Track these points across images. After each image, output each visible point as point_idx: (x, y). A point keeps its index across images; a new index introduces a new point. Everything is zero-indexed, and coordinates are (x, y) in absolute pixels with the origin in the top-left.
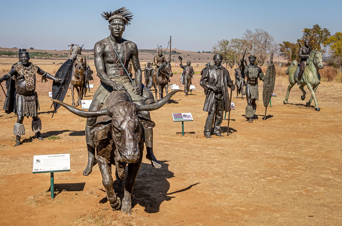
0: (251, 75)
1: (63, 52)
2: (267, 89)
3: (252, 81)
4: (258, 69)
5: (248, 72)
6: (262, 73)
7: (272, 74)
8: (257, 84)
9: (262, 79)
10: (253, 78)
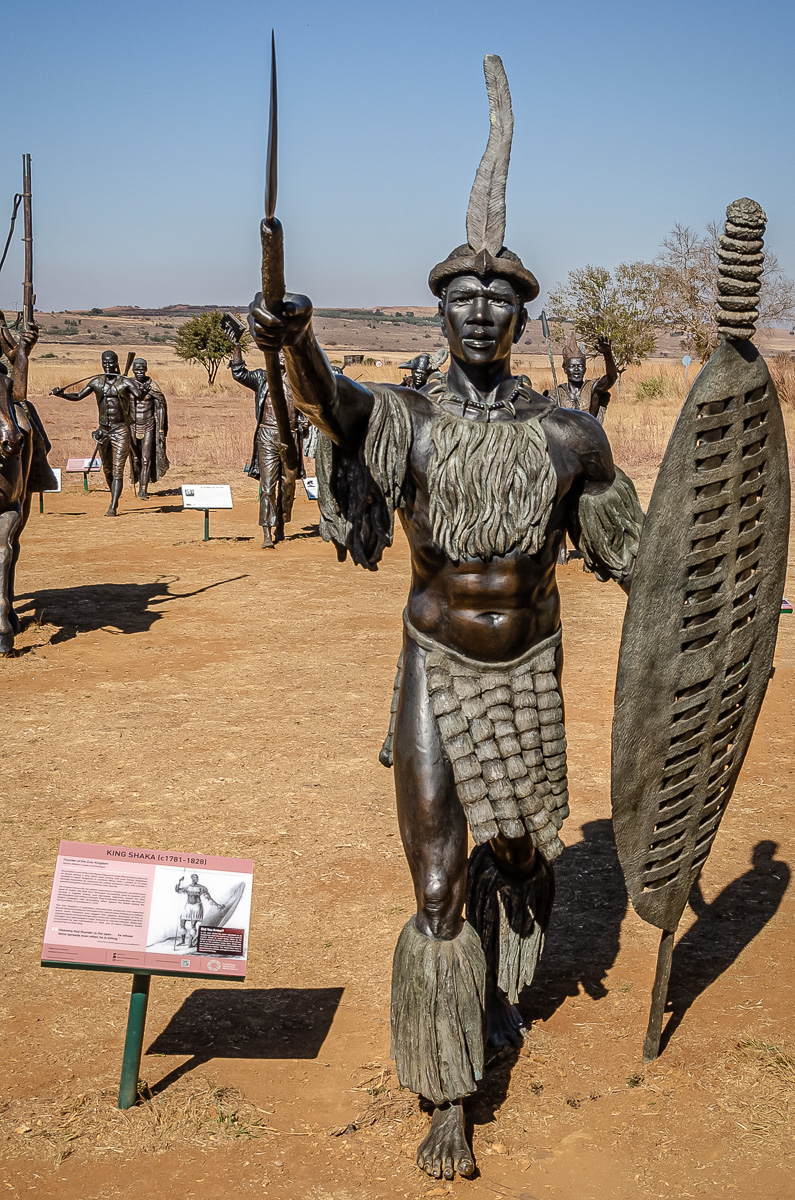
0: (459, 517)
1: (62, 316)
2: (668, 713)
3: (466, 599)
4: (561, 433)
5: (414, 482)
6: (611, 493)
7: (734, 516)
8: (553, 627)
9: (619, 562)
10: (485, 563)
